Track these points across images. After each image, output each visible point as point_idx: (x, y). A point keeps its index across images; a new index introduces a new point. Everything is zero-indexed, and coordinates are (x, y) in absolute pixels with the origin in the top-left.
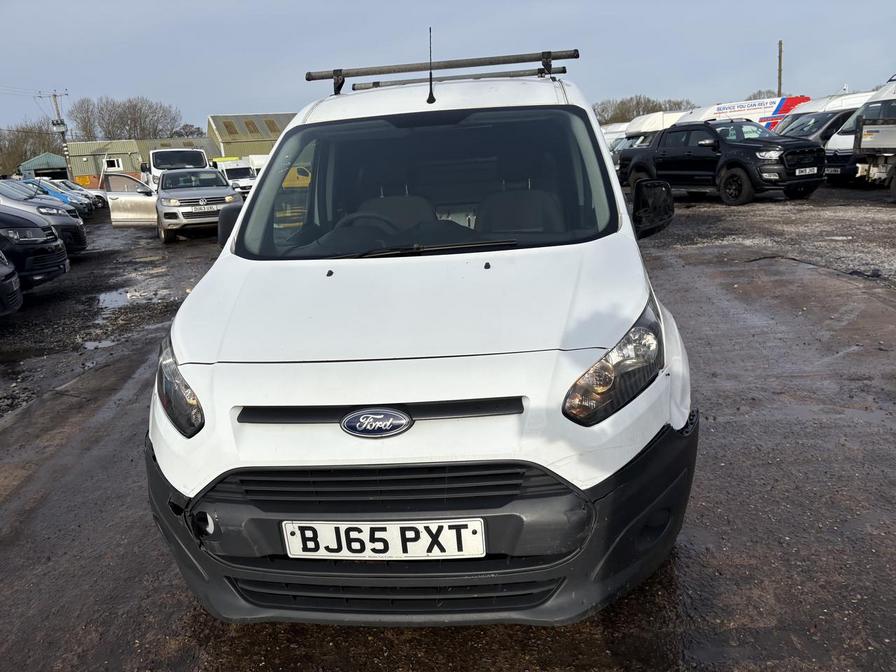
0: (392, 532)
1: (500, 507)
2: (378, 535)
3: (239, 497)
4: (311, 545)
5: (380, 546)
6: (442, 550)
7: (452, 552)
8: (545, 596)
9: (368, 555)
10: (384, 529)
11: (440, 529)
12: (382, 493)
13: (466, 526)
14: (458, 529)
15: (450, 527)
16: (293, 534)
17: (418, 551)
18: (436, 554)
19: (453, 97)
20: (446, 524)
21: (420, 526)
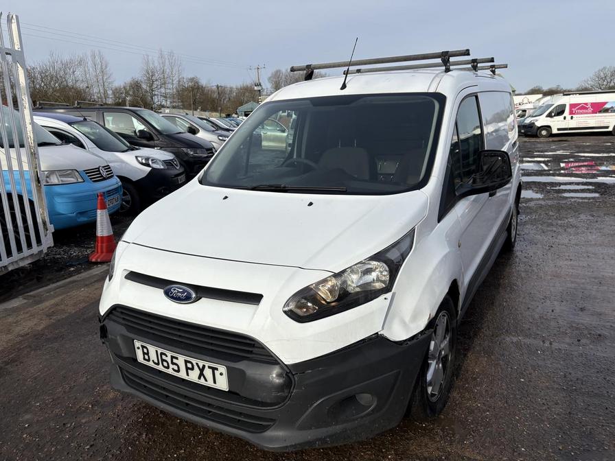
0: (181, 361)
1: (236, 362)
2: (175, 361)
3: (121, 321)
4: (146, 357)
5: (176, 368)
6: (206, 380)
7: (210, 383)
8: (266, 428)
9: (170, 371)
10: (177, 358)
11: (204, 366)
12: (192, 339)
13: (217, 369)
14: (214, 369)
15: (209, 367)
16: (138, 348)
17: (194, 376)
18: (202, 381)
19: (360, 85)
20: (207, 364)
21: (194, 361)
